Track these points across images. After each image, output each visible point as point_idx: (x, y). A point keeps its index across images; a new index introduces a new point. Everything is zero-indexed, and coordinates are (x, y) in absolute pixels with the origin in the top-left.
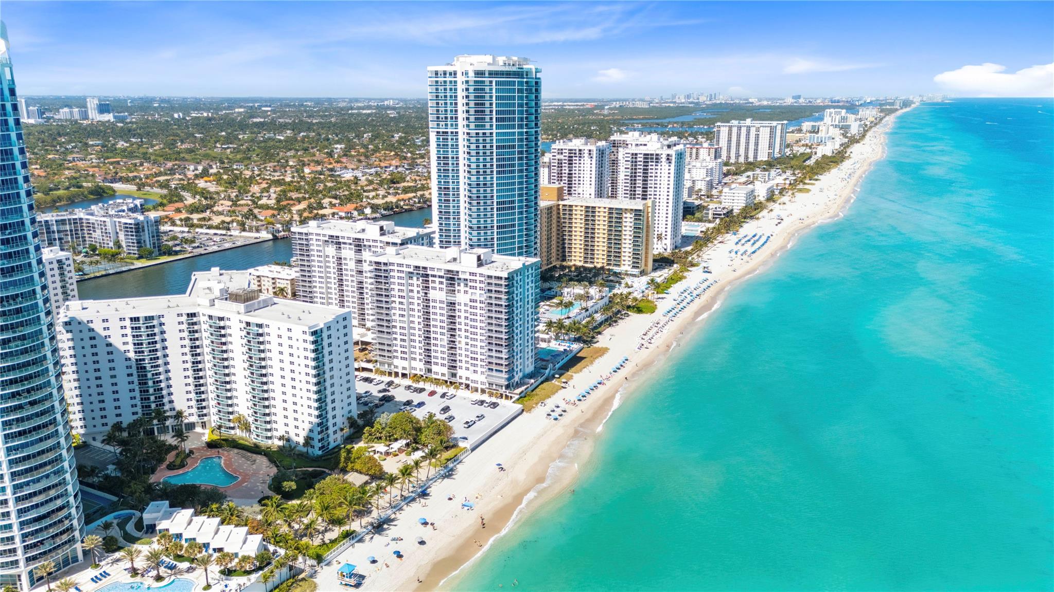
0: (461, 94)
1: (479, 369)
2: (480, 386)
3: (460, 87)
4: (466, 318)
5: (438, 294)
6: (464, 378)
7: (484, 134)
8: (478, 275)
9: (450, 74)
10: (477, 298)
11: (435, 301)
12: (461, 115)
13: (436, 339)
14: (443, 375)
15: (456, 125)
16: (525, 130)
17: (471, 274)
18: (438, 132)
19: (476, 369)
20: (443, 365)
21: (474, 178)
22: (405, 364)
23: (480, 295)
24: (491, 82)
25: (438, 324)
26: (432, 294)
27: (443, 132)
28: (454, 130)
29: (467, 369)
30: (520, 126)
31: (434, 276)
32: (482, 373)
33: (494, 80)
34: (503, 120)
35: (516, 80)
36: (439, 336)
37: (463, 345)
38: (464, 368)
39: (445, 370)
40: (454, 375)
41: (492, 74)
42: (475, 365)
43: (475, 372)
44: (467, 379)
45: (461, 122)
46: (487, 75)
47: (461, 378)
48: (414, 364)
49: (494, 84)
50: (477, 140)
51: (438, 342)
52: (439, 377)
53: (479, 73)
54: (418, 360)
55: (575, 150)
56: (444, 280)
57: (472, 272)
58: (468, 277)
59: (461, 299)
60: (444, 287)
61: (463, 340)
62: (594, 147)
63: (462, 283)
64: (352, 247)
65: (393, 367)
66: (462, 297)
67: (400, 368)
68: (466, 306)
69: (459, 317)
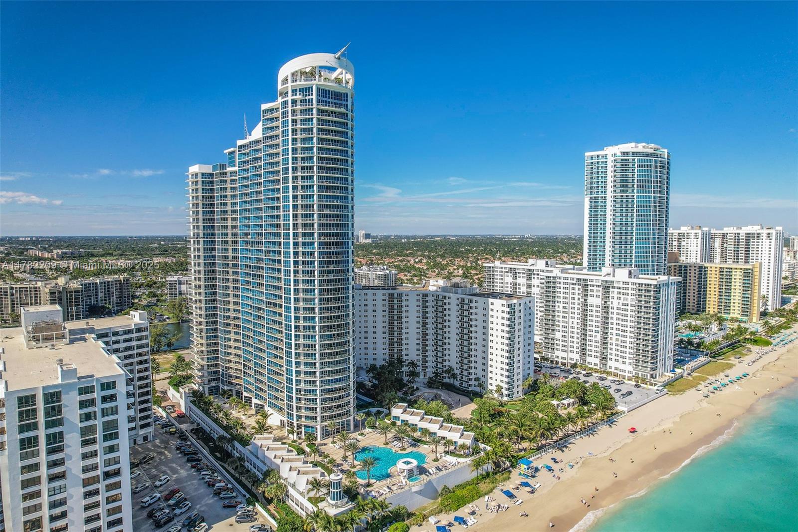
0: (610, 169)
1: (627, 361)
2: (626, 374)
3: (610, 164)
4: (618, 319)
5: (595, 301)
6: (613, 368)
7: (627, 196)
8: (630, 283)
9: (603, 156)
10: (628, 302)
11: (592, 306)
12: (610, 184)
13: (591, 336)
14: (596, 365)
15: (605, 192)
16: (659, 195)
17: (624, 283)
18: (591, 198)
19: (624, 360)
20: (596, 357)
21: (618, 228)
22: (564, 355)
23: (631, 300)
24: (634, 160)
25: (594, 324)
26: (590, 300)
27: (595, 197)
28: (604, 195)
29: (617, 360)
30: (655, 192)
31: (593, 285)
32: (630, 364)
33: (636, 158)
34: (642, 186)
35: (653, 159)
36: (594, 334)
37: (614, 342)
38: (613, 360)
39: (597, 361)
40: (605, 366)
41: (634, 154)
42: (624, 357)
43: (624, 363)
44: (616, 369)
45: (610, 189)
46: (631, 155)
47: (610, 367)
48: (571, 355)
49: (636, 160)
50: (622, 201)
51: (593, 339)
52: (592, 366)
53: (624, 154)
54: (575, 352)
55: (684, 233)
56: (601, 289)
57: (625, 281)
58: (621, 285)
59: (615, 303)
60: (600, 294)
61: (614, 337)
62: (700, 232)
63: (616, 290)
64: (525, 275)
65: (554, 357)
66: (615, 302)
67: (560, 358)
68: (618, 309)
69: (612, 318)
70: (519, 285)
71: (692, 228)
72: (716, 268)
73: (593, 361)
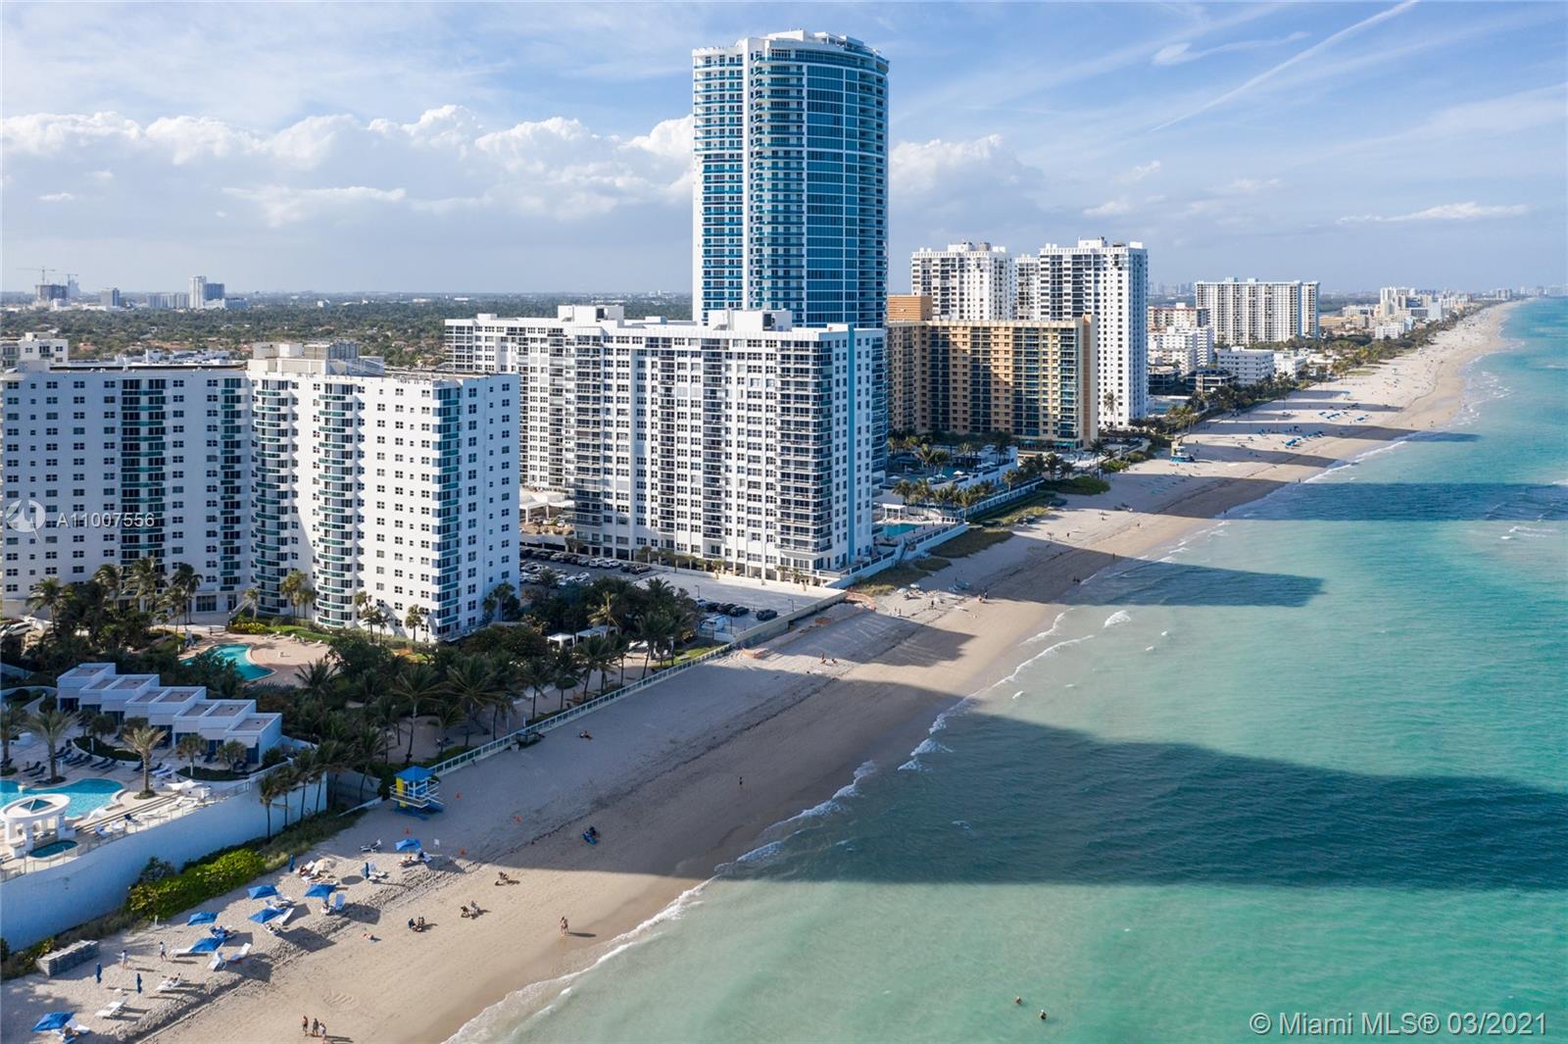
0: (748, 90)
1: (763, 531)
2: (762, 565)
3: (748, 79)
5: (690, 391)
6: (734, 554)
7: (787, 153)
8: (764, 343)
9: (732, 60)
10: (761, 388)
11: (683, 403)
13: (683, 479)
14: (695, 549)
15: (739, 142)
17: (751, 343)
18: (707, 156)
19: (756, 531)
20: (694, 529)
21: (767, 229)
22: (625, 531)
23: (767, 382)
24: (799, 68)
26: (679, 391)
27: (716, 155)
28: (736, 152)
29: (741, 534)
30: (851, 146)
31: (683, 354)
32: (769, 539)
33: (805, 65)
34: (820, 131)
35: (845, 68)
36: (688, 473)
37: (733, 488)
38: (734, 532)
39: (698, 539)
40: (716, 550)
41: (800, 55)
42: (756, 524)
43: (755, 537)
44: (740, 554)
45: (748, 136)
46: (793, 56)
47: (728, 552)
49: (805, 70)
50: (775, 164)
51: (688, 485)
52: (688, 554)
53: (779, 54)
55: (954, 259)
56: (700, 360)
57: (753, 338)
58: (746, 350)
59: (734, 393)
60: (700, 373)
61: (733, 476)
62: (986, 255)
63: (733, 363)
64: (546, 345)
65: (601, 539)
66: (733, 387)
67: (614, 540)
68: (740, 407)
69: (728, 431)
70: (533, 370)
71: (973, 248)
72: (1007, 328)
73: (690, 540)
